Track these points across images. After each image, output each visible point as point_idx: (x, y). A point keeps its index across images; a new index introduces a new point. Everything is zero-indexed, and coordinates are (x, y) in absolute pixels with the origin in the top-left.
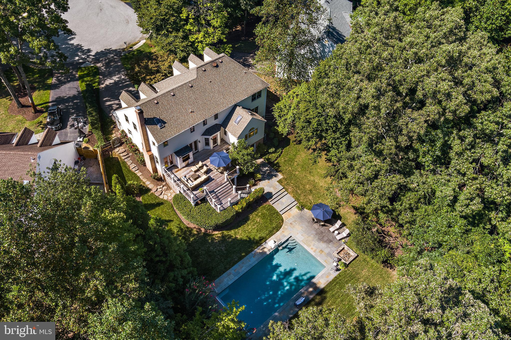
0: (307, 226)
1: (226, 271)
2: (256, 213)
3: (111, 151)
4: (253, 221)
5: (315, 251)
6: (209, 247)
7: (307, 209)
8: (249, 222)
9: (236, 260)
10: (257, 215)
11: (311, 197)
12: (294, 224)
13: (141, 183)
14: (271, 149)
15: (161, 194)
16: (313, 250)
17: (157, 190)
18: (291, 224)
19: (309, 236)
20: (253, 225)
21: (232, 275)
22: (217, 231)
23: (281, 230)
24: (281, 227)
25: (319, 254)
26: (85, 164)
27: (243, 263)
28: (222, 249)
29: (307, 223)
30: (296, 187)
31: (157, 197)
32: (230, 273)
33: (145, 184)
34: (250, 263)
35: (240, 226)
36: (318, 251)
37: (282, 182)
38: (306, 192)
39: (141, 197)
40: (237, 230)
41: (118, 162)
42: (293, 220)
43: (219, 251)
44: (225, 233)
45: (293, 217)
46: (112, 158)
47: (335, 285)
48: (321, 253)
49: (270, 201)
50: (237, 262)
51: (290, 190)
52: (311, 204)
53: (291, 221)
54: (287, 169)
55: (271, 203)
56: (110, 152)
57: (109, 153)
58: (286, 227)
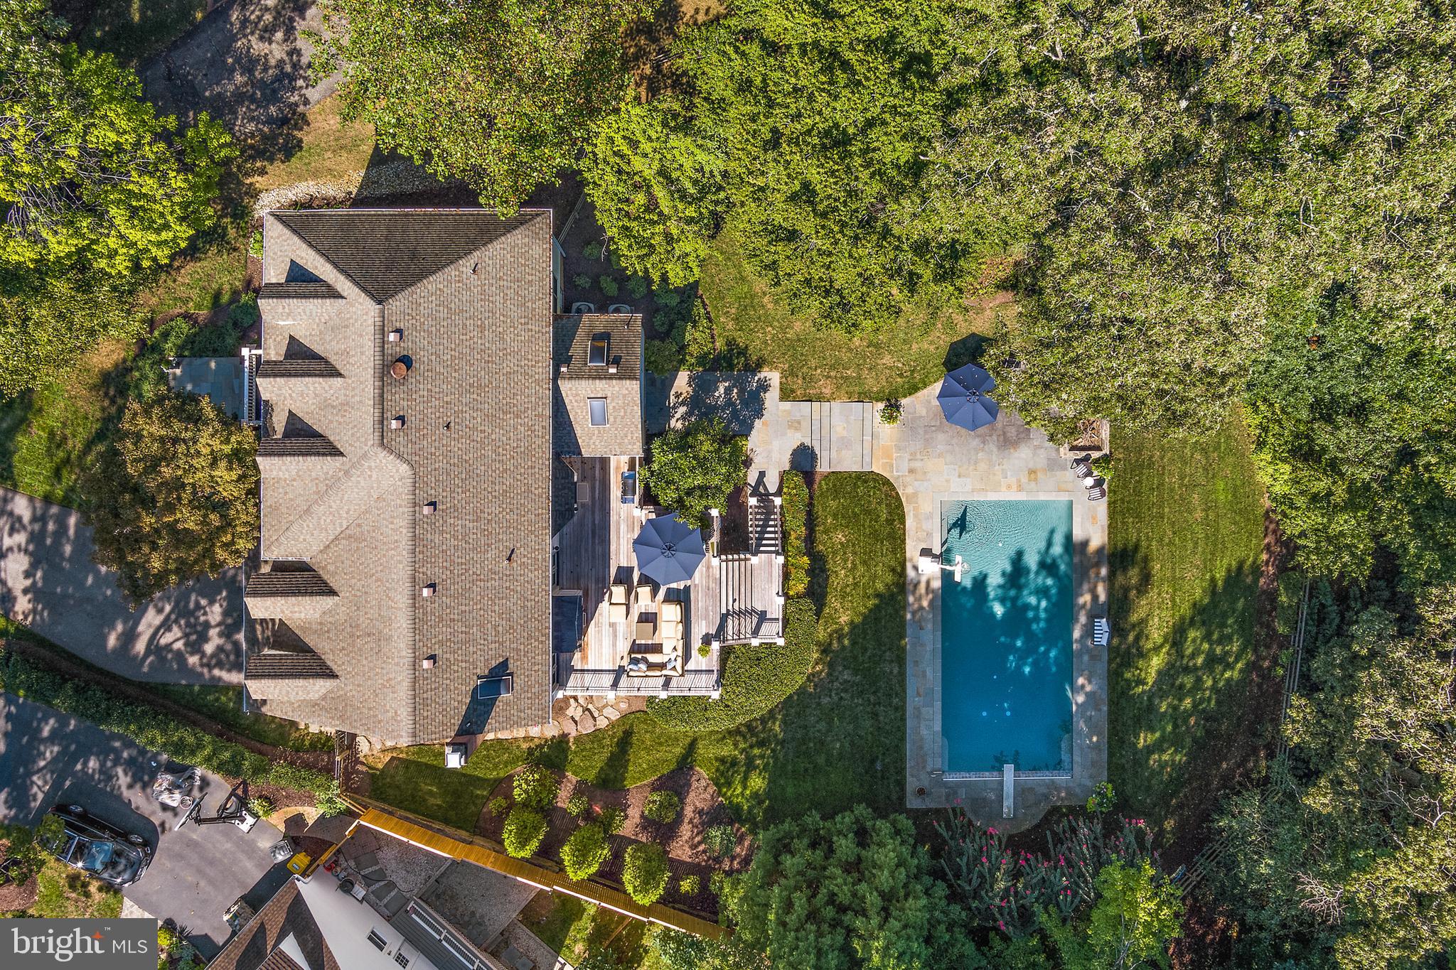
0: (949, 443)
1: (904, 715)
2: (820, 528)
3: (357, 761)
4: (835, 553)
5: (1020, 488)
6: (819, 704)
7: (905, 397)
9: (896, 671)
10: (826, 532)
11: (887, 360)
12: (917, 464)
13: (525, 746)
15: (594, 719)
16: (1014, 487)
17: (576, 722)
18: (911, 471)
19: (976, 463)
20: (846, 561)
21: (924, 710)
23: (908, 508)
24: (901, 505)
25: (1033, 484)
26: (355, 859)
27: (916, 663)
28: (846, 681)
29: (941, 437)
30: (832, 367)
31: (597, 735)
32: (917, 709)
33: (532, 739)
34: (929, 648)
35: (825, 593)
36: (1024, 480)
37: (793, 391)
38: (864, 357)
39: (569, 774)
40: (827, 609)
41: (407, 764)
42: (907, 456)
43: (846, 691)
45: (899, 449)
46: (382, 771)
47: (1123, 523)
48: (1036, 480)
49: (818, 466)
50: (902, 674)
51: (827, 391)
52: (901, 375)
53: (905, 466)
54: (765, 342)
55: (826, 467)
56: (360, 767)
57: (358, 772)
58: (910, 490)
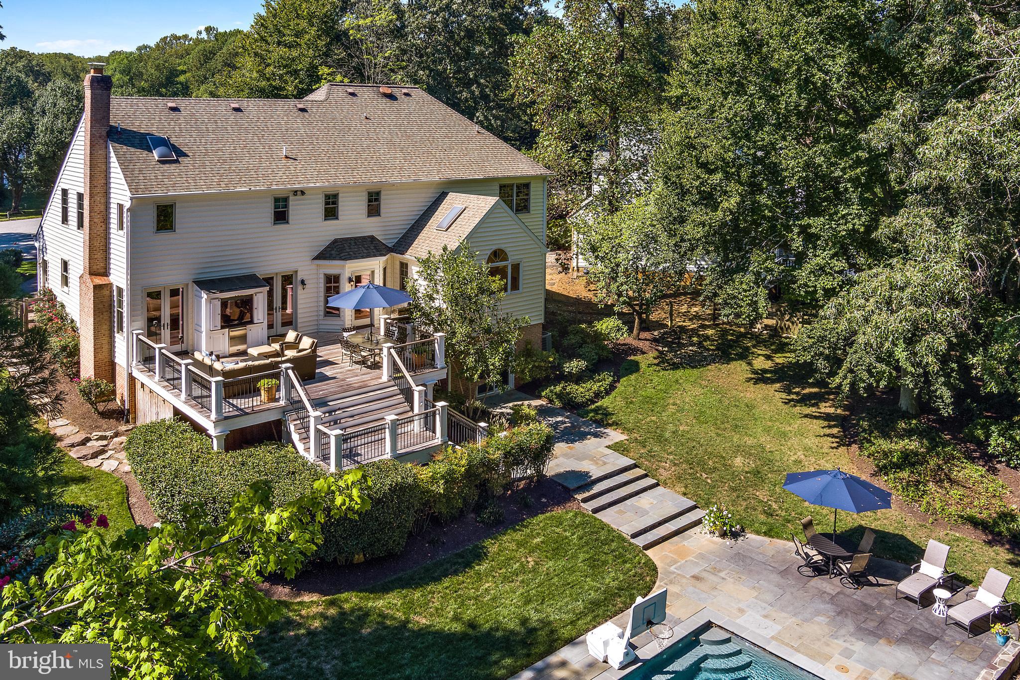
0: (778, 586)
2: (518, 536)
4: (505, 565)
7: (758, 533)
8: (483, 567)
10: (521, 543)
12: (712, 578)
14: (574, 363)
16: (853, 674)
18: (696, 578)
22: (311, 591)
35: (437, 579)
37: (627, 450)
40: (417, 594)
42: (705, 566)
44: (351, 600)
45: (703, 558)
49: (580, 497)
51: (665, 474)
53: (694, 571)
54: (639, 420)
55: (589, 506)
